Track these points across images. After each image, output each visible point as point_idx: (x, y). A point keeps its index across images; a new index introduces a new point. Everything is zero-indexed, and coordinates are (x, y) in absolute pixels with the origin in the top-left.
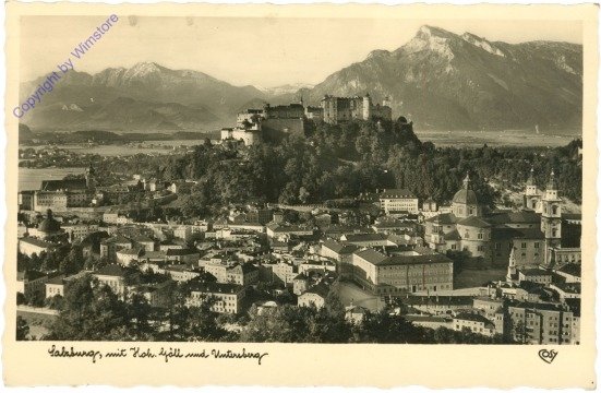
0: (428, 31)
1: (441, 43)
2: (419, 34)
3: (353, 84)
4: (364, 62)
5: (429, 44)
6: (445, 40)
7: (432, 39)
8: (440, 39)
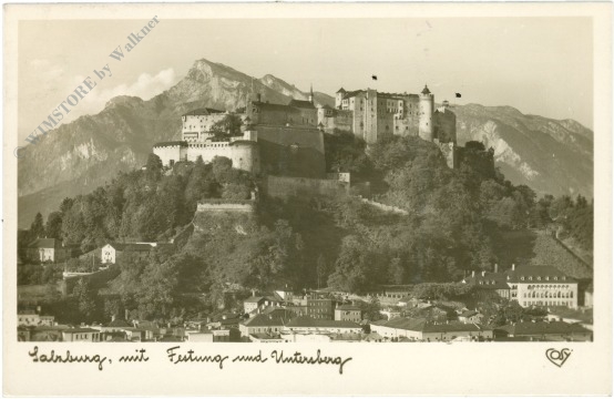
0: (208, 69)
1: (229, 89)
2: (193, 74)
3: (84, 150)
4: (101, 115)
5: (209, 89)
6: (236, 84)
7: (214, 82)
8: (228, 83)
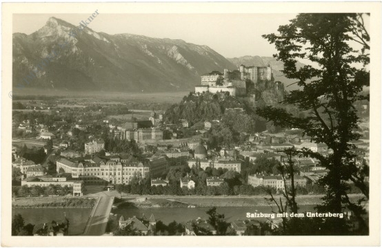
0: (56, 22)
1: (66, 31)
2: (49, 24)
5: (57, 31)
6: (69, 29)
7: (59, 27)
8: (65, 28)
